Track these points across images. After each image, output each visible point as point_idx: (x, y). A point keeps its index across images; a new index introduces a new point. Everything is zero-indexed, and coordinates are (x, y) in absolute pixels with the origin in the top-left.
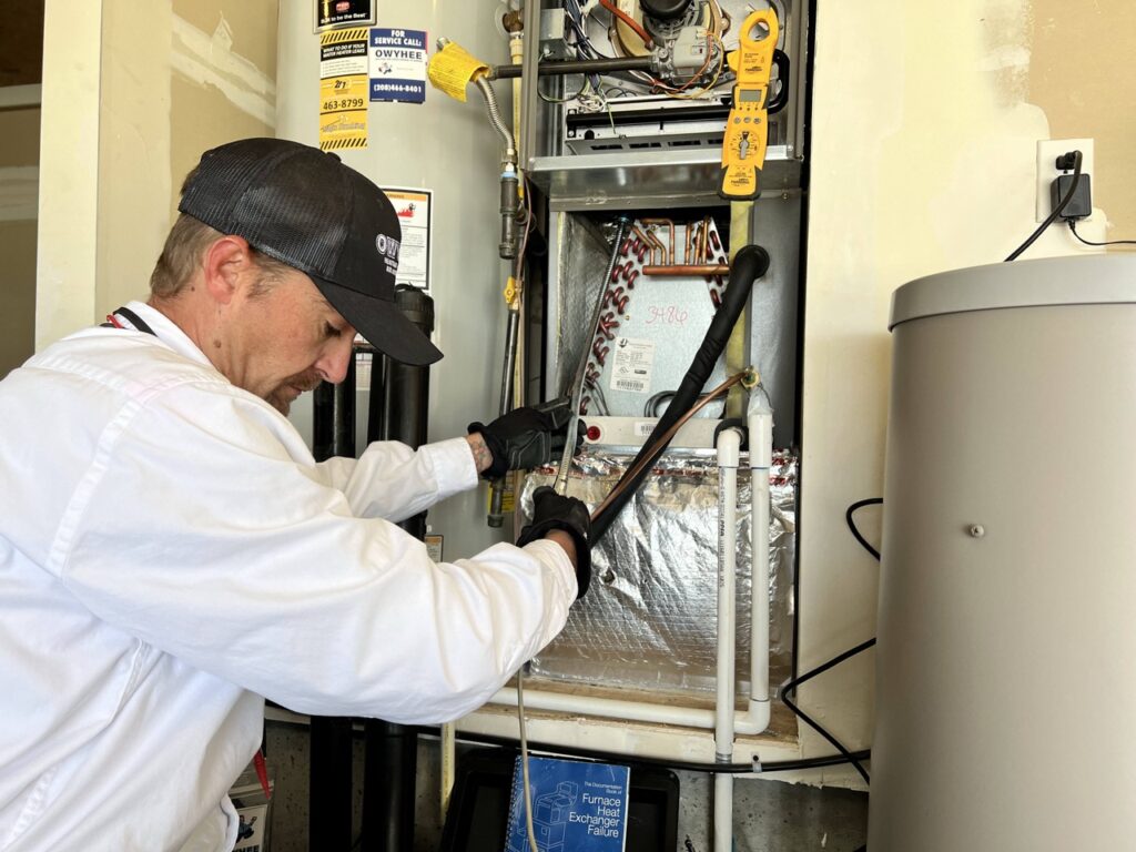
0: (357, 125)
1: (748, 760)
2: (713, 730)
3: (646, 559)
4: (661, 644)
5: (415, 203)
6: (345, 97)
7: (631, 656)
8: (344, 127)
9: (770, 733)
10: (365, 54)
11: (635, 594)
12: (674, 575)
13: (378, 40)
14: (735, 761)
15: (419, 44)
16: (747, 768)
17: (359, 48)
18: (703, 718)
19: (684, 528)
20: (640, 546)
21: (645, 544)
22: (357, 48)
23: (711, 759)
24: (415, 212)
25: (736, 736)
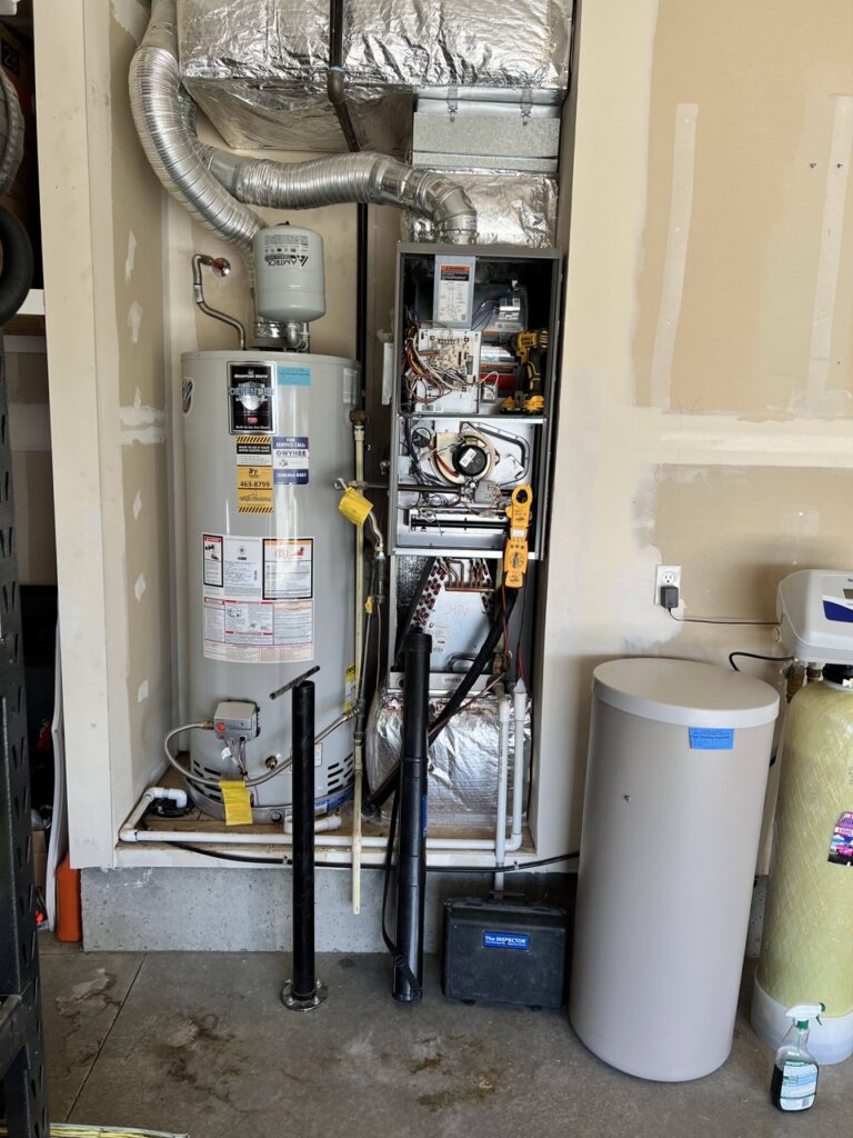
0: (266, 499)
1: (512, 864)
2: (494, 850)
3: (452, 758)
4: (459, 801)
5: (304, 546)
6: (257, 480)
7: (442, 807)
8: (256, 499)
9: (522, 849)
10: (270, 453)
11: (445, 776)
12: (468, 767)
13: (278, 445)
14: (505, 865)
15: (303, 445)
16: (512, 868)
17: (266, 449)
18: (489, 844)
19: (473, 741)
20: (449, 752)
21: (452, 751)
22: (264, 448)
23: (494, 865)
24: (304, 552)
25: (506, 852)
